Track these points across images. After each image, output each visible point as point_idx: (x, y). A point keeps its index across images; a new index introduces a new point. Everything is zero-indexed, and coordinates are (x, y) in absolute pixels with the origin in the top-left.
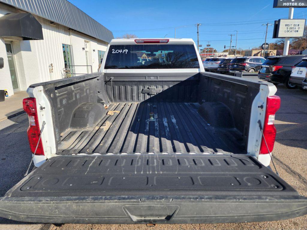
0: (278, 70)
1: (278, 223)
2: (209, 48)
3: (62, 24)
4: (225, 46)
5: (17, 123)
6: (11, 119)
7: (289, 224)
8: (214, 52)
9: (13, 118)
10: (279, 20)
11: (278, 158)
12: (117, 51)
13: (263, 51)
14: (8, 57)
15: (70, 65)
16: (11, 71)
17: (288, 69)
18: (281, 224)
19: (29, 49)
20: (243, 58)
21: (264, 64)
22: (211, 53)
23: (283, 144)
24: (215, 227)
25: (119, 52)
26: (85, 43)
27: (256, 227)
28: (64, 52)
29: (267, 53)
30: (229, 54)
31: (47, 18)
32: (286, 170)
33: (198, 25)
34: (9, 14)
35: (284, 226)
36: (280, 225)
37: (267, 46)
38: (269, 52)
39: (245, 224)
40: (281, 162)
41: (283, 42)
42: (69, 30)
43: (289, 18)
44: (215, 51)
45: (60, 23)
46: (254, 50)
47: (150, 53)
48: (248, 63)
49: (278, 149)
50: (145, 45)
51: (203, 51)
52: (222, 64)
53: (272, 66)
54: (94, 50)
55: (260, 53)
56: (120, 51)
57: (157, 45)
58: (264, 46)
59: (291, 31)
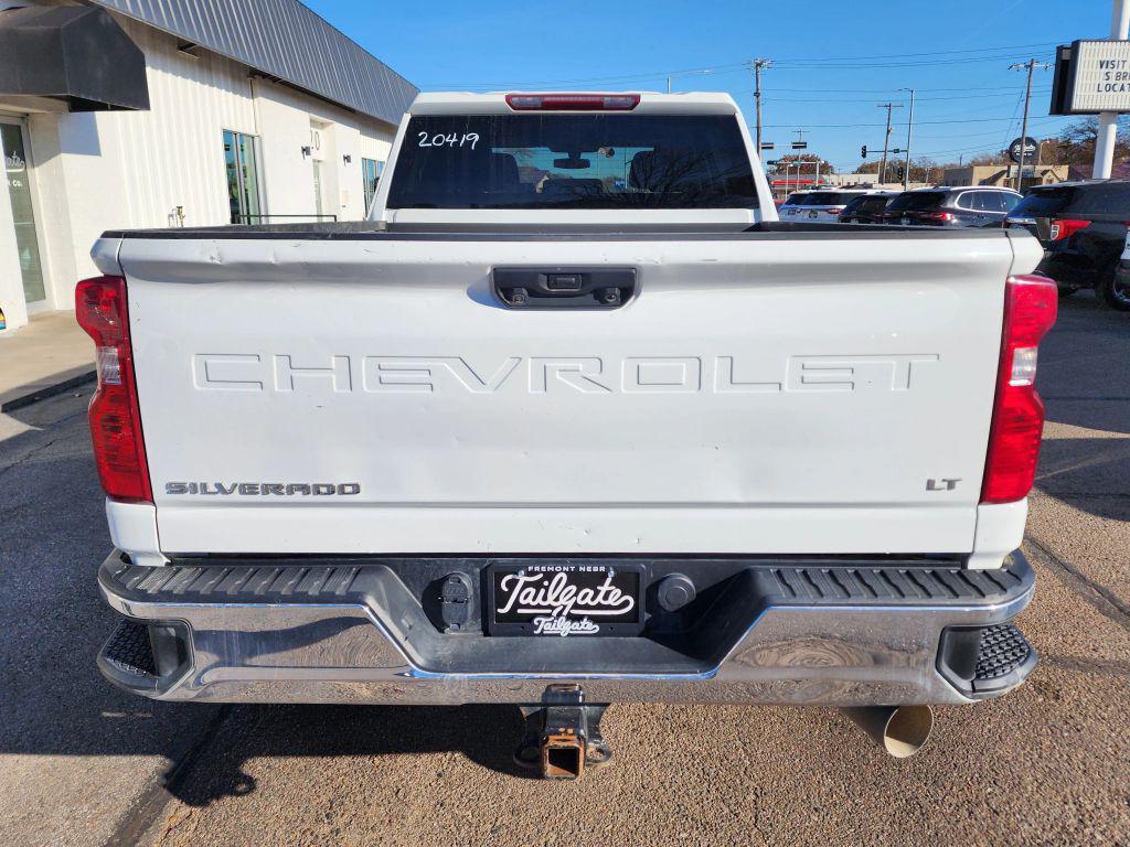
0: (1071, 237)
1: (1065, 797)
2: (803, 158)
3: (223, 51)
4: (864, 149)
5: (40, 426)
6: (15, 411)
7: (1108, 803)
8: (821, 173)
9: (24, 410)
10: (1075, 46)
11: (1069, 560)
12: (439, 140)
13: (1014, 168)
14: (11, 177)
15: (251, 213)
16: (19, 229)
17: (1111, 231)
18: (1075, 803)
19: (90, 146)
20: (935, 191)
21: (1016, 214)
22: (809, 177)
23: (1087, 511)
24: (816, 809)
25: (447, 144)
26: (314, 130)
27: (977, 811)
28: (230, 166)
29: (1029, 176)
30: (881, 181)
31: (166, 27)
32: (1100, 607)
33: (758, 65)
34: (18, 11)
35: (1089, 807)
36: (1072, 806)
37: (1032, 147)
38: (1037, 175)
39: (936, 801)
40: (1082, 578)
41: (1093, 135)
42: (253, 79)
43: (1115, 39)
44: (826, 169)
45: (216, 48)
46: (979, 164)
47: (565, 156)
48: (953, 211)
49: (1069, 529)
50: (544, 116)
51: (777, 169)
52: (854, 213)
53: (1047, 220)
54: (347, 159)
55: (1004, 177)
56: (451, 140)
57: (593, 116)
58: (1018, 148)
59: (1122, 89)
